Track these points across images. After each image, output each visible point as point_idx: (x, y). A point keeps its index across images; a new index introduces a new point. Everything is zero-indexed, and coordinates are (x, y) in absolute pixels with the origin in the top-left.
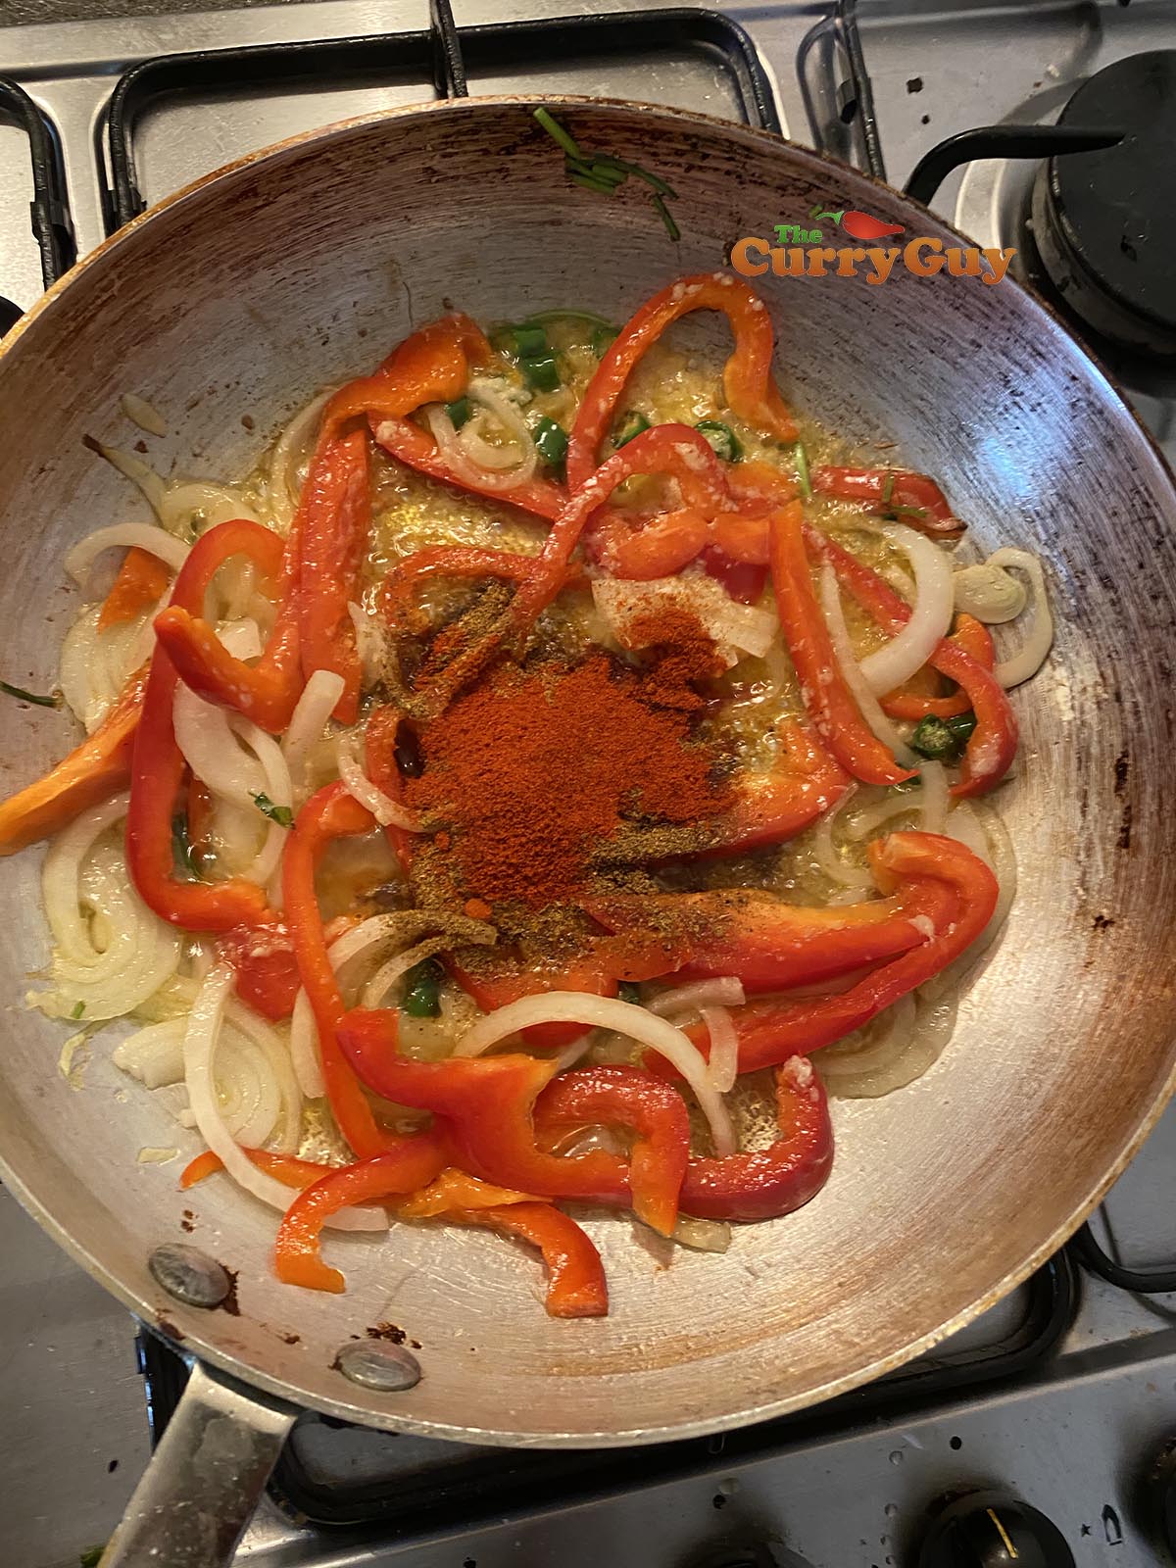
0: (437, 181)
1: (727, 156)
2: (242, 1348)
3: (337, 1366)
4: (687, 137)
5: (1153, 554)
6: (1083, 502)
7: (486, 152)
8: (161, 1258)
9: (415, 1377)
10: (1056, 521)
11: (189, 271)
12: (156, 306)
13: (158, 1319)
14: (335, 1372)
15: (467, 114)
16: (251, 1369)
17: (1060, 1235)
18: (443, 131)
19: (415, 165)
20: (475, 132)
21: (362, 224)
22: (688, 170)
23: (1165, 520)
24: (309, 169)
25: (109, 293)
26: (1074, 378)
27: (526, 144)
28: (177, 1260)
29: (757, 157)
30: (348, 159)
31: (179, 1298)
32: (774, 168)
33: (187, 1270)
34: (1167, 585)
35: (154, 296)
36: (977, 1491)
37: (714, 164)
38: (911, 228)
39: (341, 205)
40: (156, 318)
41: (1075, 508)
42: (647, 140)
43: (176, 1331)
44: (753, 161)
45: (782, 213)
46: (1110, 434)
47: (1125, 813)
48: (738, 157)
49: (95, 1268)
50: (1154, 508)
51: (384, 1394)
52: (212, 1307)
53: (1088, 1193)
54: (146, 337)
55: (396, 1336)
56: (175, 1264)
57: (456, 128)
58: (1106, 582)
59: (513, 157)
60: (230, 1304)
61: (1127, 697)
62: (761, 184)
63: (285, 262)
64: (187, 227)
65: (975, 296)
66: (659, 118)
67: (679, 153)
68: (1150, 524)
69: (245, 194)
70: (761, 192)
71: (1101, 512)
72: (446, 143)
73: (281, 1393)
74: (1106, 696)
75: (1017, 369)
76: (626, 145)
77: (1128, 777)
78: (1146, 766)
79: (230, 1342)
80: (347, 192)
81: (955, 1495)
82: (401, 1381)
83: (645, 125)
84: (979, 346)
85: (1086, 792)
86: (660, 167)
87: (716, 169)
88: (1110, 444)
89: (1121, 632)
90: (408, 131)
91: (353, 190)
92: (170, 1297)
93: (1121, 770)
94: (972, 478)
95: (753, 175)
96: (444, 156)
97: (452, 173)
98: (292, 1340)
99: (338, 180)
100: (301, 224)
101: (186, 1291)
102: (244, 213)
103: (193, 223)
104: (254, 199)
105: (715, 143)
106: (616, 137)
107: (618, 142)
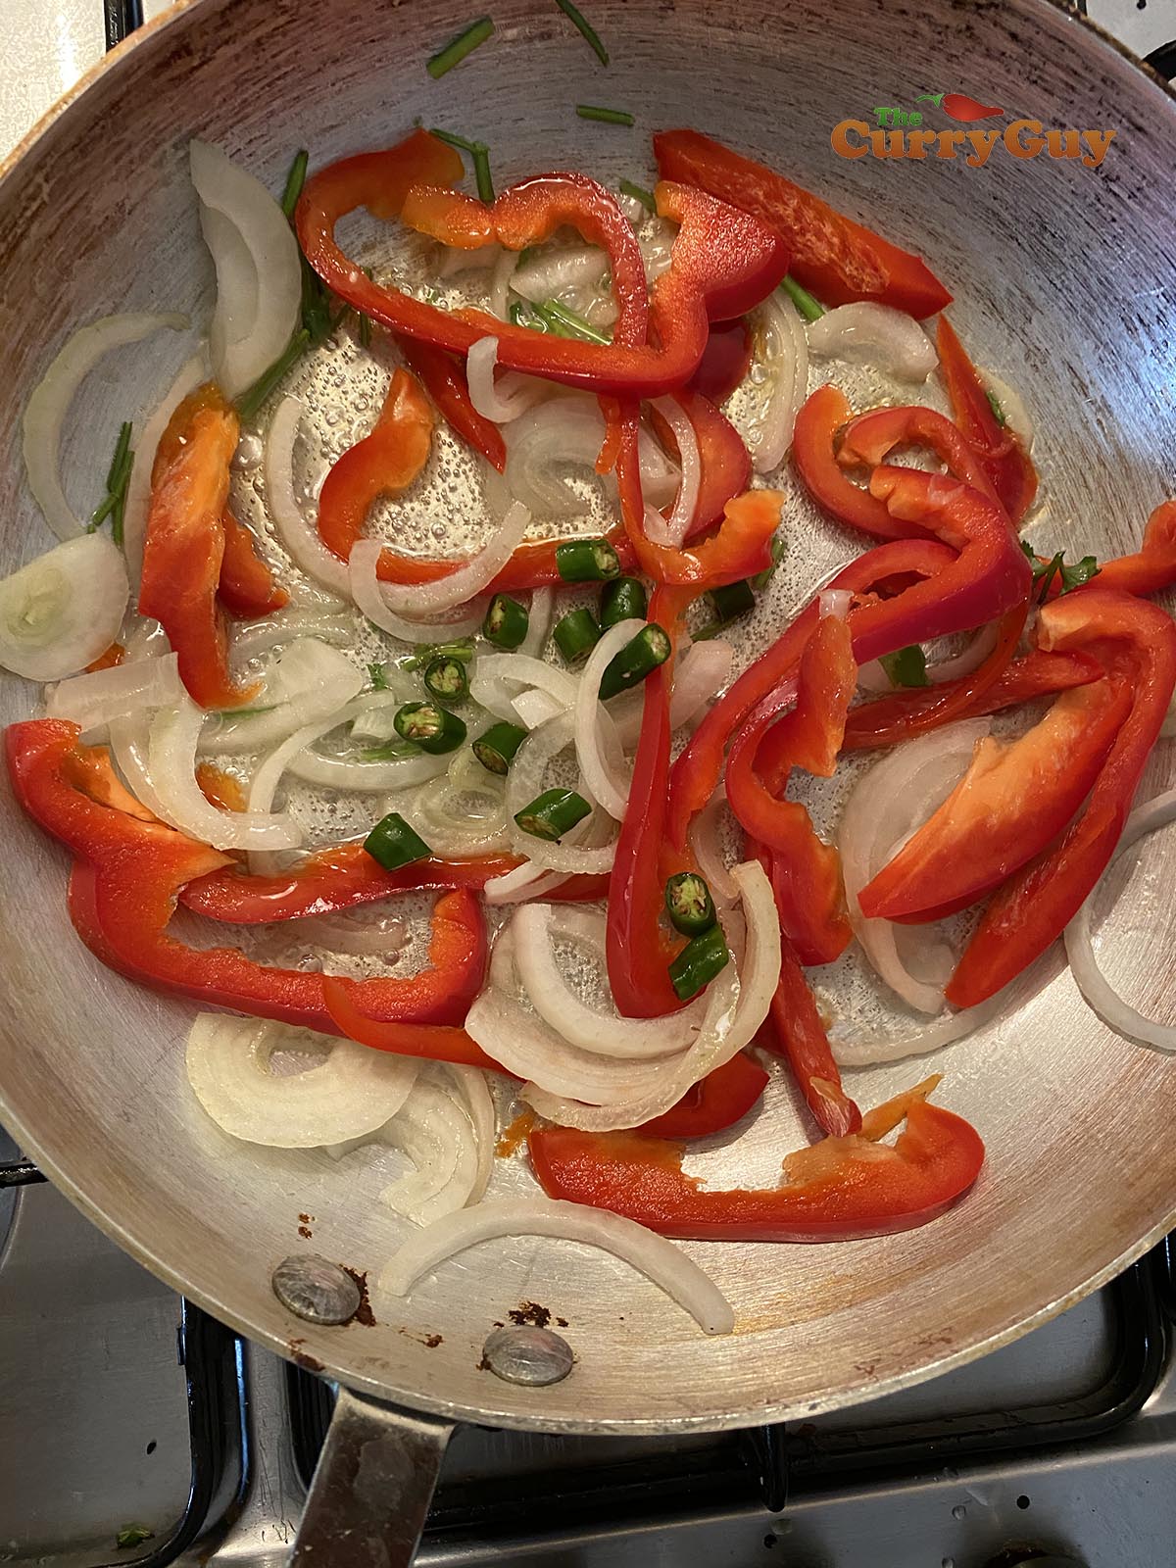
2: (385, 1366)
3: (485, 1365)
8: (284, 1280)
9: (563, 1361)
11: (125, 159)
12: (96, 206)
13: (293, 1352)
14: (485, 1372)
16: (398, 1389)
21: (319, 70)
24: (247, 11)
25: (39, 201)
28: (300, 1279)
31: (310, 1320)
33: (313, 1288)
35: (91, 195)
39: (292, 50)
40: (99, 221)
43: (315, 1362)
49: (218, 1308)
51: (540, 1390)
52: (345, 1323)
54: (90, 246)
55: (541, 1316)
56: (300, 1284)
60: (365, 1315)
63: (236, 130)
64: (115, 106)
69: (176, 55)
73: (434, 1411)
79: (372, 1361)
80: (297, 33)
82: (552, 1374)
92: (302, 1321)
94: (1059, 286)
98: (434, 1343)
99: (282, 20)
100: (247, 80)
101: (316, 1312)
102: (179, 77)
103: (121, 100)
104: (188, 59)
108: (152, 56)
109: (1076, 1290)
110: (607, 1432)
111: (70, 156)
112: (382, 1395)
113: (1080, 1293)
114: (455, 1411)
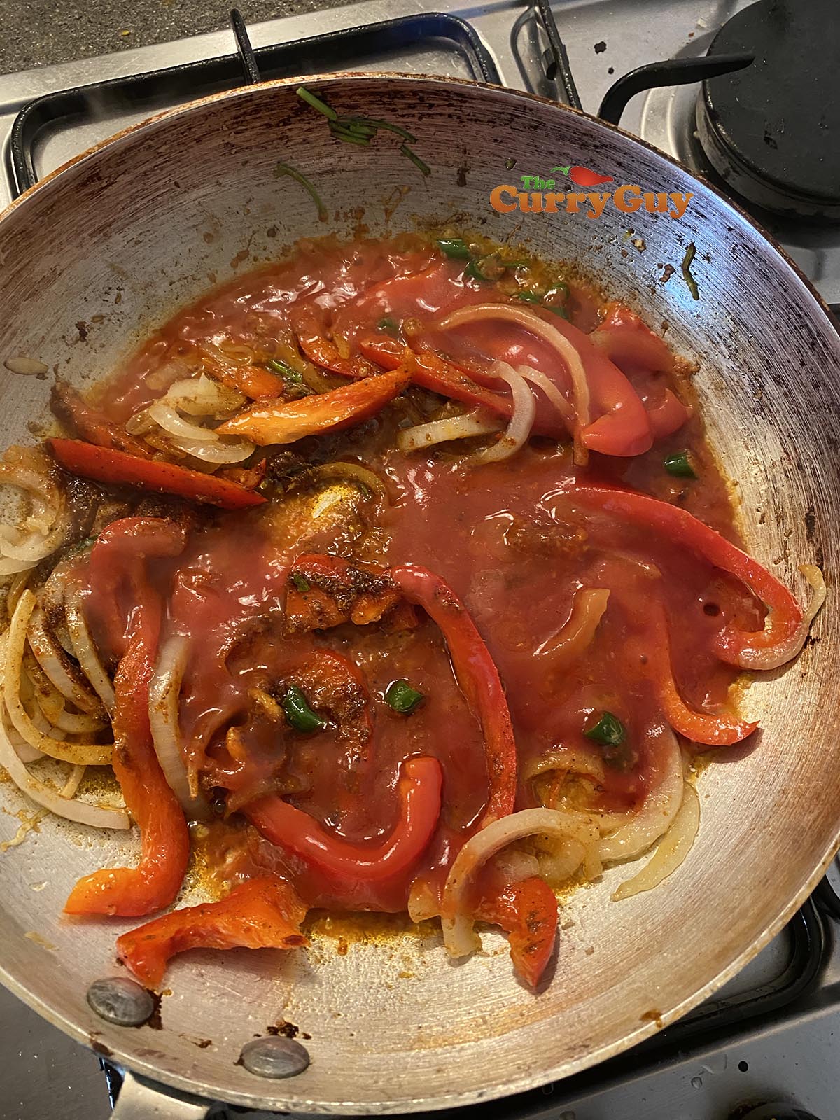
0: (236, 152)
1: (447, 103)
2: (162, 1056)
3: (241, 1062)
4: (415, 93)
5: (810, 353)
6: (751, 322)
7: (268, 126)
8: (96, 990)
9: (303, 1062)
10: (736, 340)
11: (56, 243)
12: (37, 269)
13: (91, 1041)
14: (240, 1067)
15: (248, 98)
16: (167, 1073)
17: (802, 894)
18: (233, 114)
19: (217, 142)
20: (258, 112)
22: (420, 119)
23: (816, 327)
24: (137, 154)
26: (730, 229)
27: (298, 115)
28: (108, 990)
29: (470, 101)
30: (165, 144)
31: (111, 1021)
32: (483, 107)
33: (116, 997)
34: (824, 375)
35: (33, 262)
36: (764, 1103)
37: (439, 111)
38: (592, 136)
39: (167, 179)
40: (38, 279)
41: (747, 328)
42: (386, 100)
43: (106, 1048)
44: (467, 104)
45: (496, 140)
46: (764, 267)
47: (817, 555)
48: (455, 103)
49: (39, 1005)
50: (805, 318)
51: (279, 1081)
52: (138, 1025)
53: (821, 857)
54: (34, 294)
55: (291, 1030)
56: (107, 994)
57: (242, 111)
58: (778, 380)
59: (289, 127)
60: (154, 1020)
61: (806, 465)
62: (476, 120)
63: (131, 226)
64: (50, 208)
65: (647, 179)
66: (391, 81)
67: (410, 106)
68: (804, 331)
69: (91, 179)
70: (477, 127)
71: (767, 328)
72: (237, 123)
73: (193, 1091)
74: (791, 467)
75: (687, 230)
76: (371, 106)
77: (816, 526)
78: (827, 515)
79: (151, 1052)
80: (169, 169)
81: (747, 1109)
82: (290, 1069)
83: (382, 89)
84: (657, 217)
85: (786, 542)
86: (400, 119)
87: (441, 115)
88: (765, 275)
89: (795, 416)
90: (206, 117)
92: (104, 1021)
93: (810, 521)
95: (469, 115)
96: (237, 133)
97: (246, 145)
98: (205, 1045)
99: (160, 160)
100: (138, 197)
101: (116, 1015)
102: (93, 193)
103: (54, 205)
104: (98, 182)
105: (436, 94)
106: (362, 101)
107: (365, 105)
109: (682, 1005)
110: (322, 1112)
111: (20, 237)
112: (154, 1077)
113: (684, 1007)
114: (210, 1092)
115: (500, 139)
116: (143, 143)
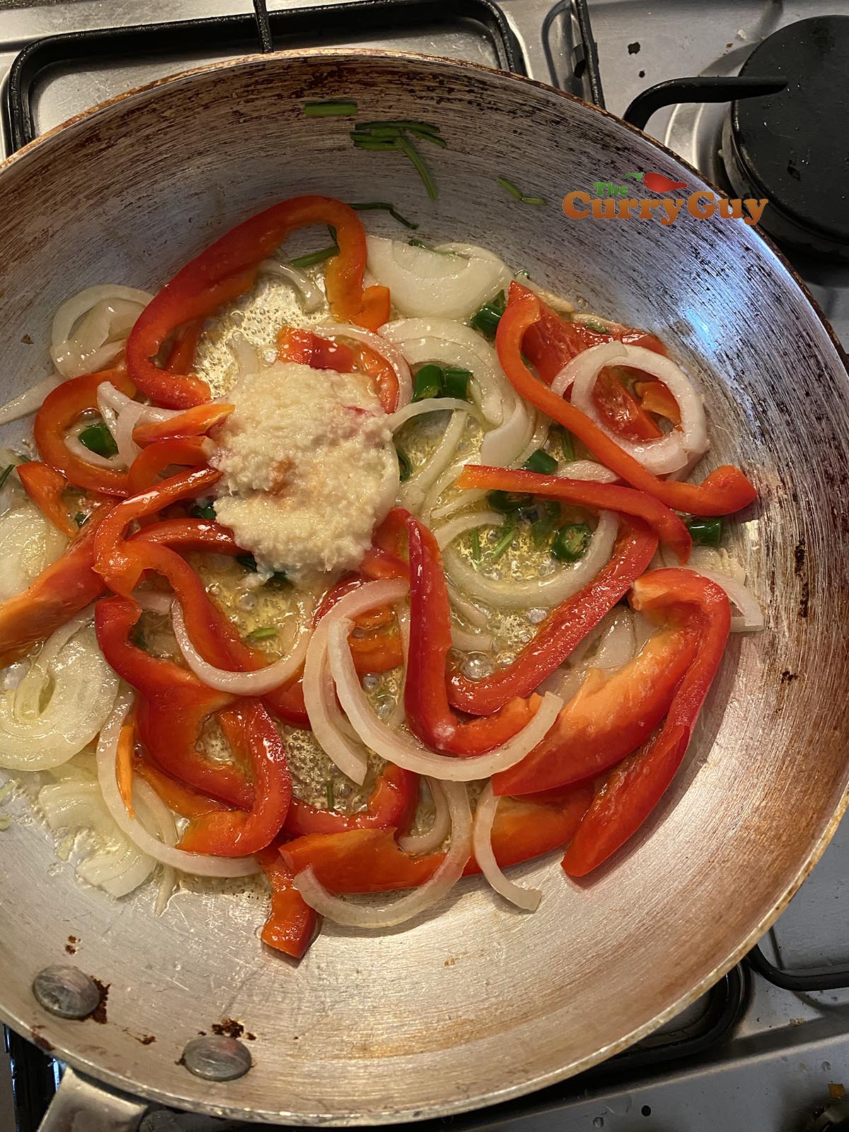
0: (244, 121)
1: (468, 89)
2: (102, 1053)
3: (182, 1062)
4: (435, 76)
5: (816, 384)
6: (761, 345)
7: (280, 96)
8: (42, 981)
9: (244, 1064)
10: (742, 361)
11: (51, 202)
12: (27, 230)
13: (33, 1034)
14: (181, 1066)
15: (260, 67)
16: (107, 1071)
18: (244, 82)
19: (224, 110)
20: (271, 82)
21: (189, 158)
22: (438, 102)
23: (824, 358)
24: (139, 117)
26: (747, 249)
27: (311, 88)
28: (54, 982)
29: (491, 88)
30: (170, 108)
31: (55, 1013)
32: (505, 97)
33: (62, 989)
34: (828, 409)
35: (25, 222)
37: (459, 96)
38: (614, 138)
39: (170, 144)
40: (30, 239)
41: (755, 351)
42: (404, 80)
43: (47, 1043)
44: (488, 92)
45: (515, 132)
46: (777, 291)
47: (803, 589)
48: (476, 89)
50: (814, 348)
51: (218, 1085)
52: (82, 1018)
53: (775, 902)
54: (22, 254)
55: (235, 1030)
56: (52, 985)
57: (253, 80)
58: (783, 408)
59: (302, 99)
60: (99, 1014)
61: (802, 497)
62: (496, 109)
63: (130, 191)
64: (45, 167)
66: (411, 61)
67: (429, 89)
68: (812, 361)
69: (89, 140)
70: (497, 116)
71: (774, 352)
72: (247, 91)
73: (132, 1090)
74: (785, 496)
75: (704, 244)
76: (389, 85)
77: (805, 561)
78: (818, 551)
79: (93, 1048)
80: (171, 134)
82: (231, 1072)
83: (401, 69)
84: (674, 227)
85: (773, 573)
86: (418, 101)
87: (460, 100)
88: (778, 299)
89: (795, 446)
90: (215, 83)
91: (178, 132)
92: (48, 1014)
93: (799, 555)
94: (676, 330)
95: (490, 103)
96: (247, 102)
97: (255, 115)
98: (148, 1041)
99: (165, 124)
100: (138, 160)
101: (60, 1007)
102: (91, 154)
103: (49, 165)
104: (98, 143)
105: (457, 79)
106: (379, 79)
107: (382, 83)
108: (72, 139)
109: (623, 1039)
110: (259, 1120)
111: (11, 196)
112: (94, 1075)
113: (626, 1041)
114: (148, 1092)
115: (519, 131)
116: (146, 106)
